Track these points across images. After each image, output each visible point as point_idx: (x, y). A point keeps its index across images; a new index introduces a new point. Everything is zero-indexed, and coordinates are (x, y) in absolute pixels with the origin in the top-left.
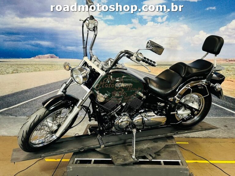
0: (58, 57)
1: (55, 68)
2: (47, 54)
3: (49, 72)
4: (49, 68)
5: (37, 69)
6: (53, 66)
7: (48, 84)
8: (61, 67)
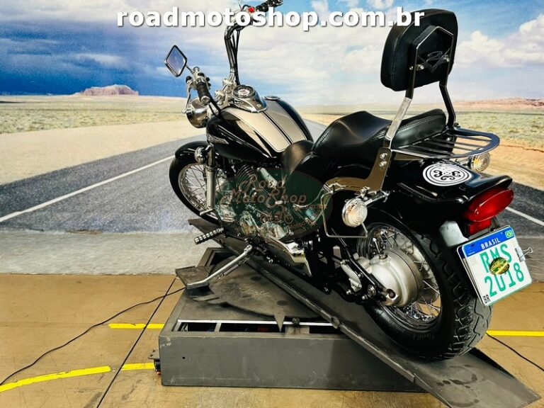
0: (137, 92)
1: (130, 119)
2: (110, 85)
3: (115, 127)
4: (116, 119)
5: (88, 120)
6: (126, 113)
7: (114, 156)
8: (143, 116)
